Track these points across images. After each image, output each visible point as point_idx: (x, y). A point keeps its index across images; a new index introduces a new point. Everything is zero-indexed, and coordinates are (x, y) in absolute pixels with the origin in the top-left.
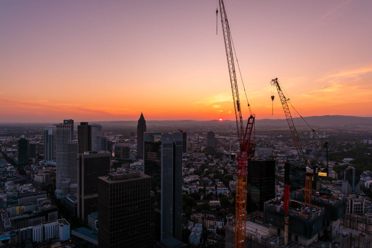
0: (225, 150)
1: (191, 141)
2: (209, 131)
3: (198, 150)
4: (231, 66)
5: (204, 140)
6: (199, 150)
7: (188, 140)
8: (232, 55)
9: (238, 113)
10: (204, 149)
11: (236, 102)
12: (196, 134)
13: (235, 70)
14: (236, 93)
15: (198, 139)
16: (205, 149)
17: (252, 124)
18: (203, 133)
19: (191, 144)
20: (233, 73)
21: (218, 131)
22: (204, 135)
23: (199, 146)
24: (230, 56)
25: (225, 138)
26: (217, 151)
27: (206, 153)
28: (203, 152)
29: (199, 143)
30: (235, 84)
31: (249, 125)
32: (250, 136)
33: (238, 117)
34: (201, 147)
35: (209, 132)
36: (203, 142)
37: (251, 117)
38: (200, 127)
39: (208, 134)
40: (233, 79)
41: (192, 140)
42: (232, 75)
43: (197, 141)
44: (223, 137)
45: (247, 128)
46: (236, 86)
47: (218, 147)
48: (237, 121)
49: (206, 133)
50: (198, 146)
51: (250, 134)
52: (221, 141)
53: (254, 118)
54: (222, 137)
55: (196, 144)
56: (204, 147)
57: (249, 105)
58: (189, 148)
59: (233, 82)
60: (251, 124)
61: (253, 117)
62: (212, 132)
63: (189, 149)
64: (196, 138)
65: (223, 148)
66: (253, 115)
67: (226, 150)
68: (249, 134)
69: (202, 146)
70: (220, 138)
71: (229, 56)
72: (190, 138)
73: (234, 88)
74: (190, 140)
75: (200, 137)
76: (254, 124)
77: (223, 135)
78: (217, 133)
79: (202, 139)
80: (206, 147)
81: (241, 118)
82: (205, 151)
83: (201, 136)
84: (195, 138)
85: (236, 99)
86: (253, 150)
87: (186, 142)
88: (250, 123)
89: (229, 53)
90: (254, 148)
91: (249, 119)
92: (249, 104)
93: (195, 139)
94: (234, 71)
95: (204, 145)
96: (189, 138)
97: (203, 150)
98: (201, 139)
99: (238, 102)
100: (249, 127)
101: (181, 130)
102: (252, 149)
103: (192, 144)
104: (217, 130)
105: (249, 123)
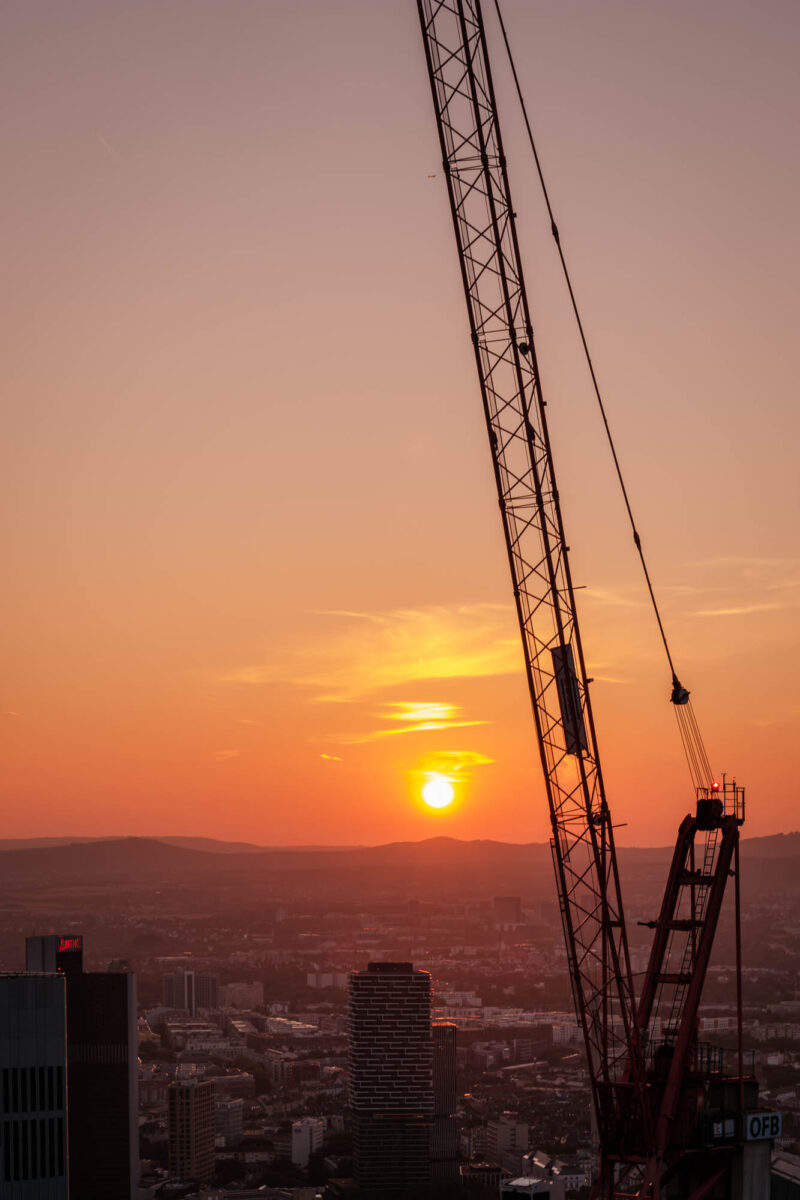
0: (537, 1146)
1: (174, 1061)
2: (377, 956)
3: (251, 1158)
4: (489, 291)
5: (315, 1047)
6: (263, 1156)
7: (148, 1052)
8: (496, 173)
9: (568, 770)
10: (318, 1140)
11: (546, 662)
12: (235, 989)
13: (529, 331)
14: (543, 569)
15: (257, 1043)
16: (334, 1144)
17: (717, 883)
18: (311, 980)
19: (179, 1096)
20: (510, 355)
21: (471, 951)
22: (318, 995)
23: (269, 1111)
24: (481, 184)
25: (546, 1029)
26: (460, 1157)
27: (343, 1182)
28: (315, 1174)
29: (262, 1084)
30: (529, 480)
31: (685, 892)
32: (694, 1000)
33: (572, 808)
34: (286, 1130)
35: (373, 966)
36: (314, 1072)
37: (709, 813)
38: (280, 917)
39: (355, 981)
40: (510, 420)
41: (186, 1060)
42: (504, 380)
43: (241, 1064)
44: (527, 1019)
45: (665, 925)
46: (547, 496)
47: (471, 1124)
48: (560, 852)
49: (343, 981)
50: (251, 1118)
51: (694, 980)
52: (501, 1062)
53: (731, 826)
54: (508, 1017)
55: (235, 1090)
56: (316, 1123)
57: (679, 696)
58: (153, 1138)
59: (516, 457)
60: (705, 880)
61: (729, 811)
62: (408, 967)
63: (156, 1153)
64: (240, 1026)
65: (523, 1130)
66: (720, 796)
67: (553, 1152)
68: (681, 979)
69: (298, 1114)
70: (493, 1033)
71: (469, 177)
72: (174, 1027)
73: (528, 513)
74: (164, 1051)
75: (279, 1022)
76: (731, 880)
77: (521, 1001)
78: (461, 981)
79: (303, 1042)
80: (338, 1120)
81: (600, 820)
82: (331, 1163)
83: (294, 1012)
84: (227, 1032)
85: (544, 627)
86: (723, 1140)
87: (122, 1070)
88: (695, 878)
89: (469, 151)
90: (730, 1125)
91: (687, 830)
92: (684, 685)
93: (223, 1045)
94: (522, 338)
95: (317, 1107)
96: (160, 1028)
97: (316, 1158)
98: (287, 1040)
99: (562, 657)
100: (683, 911)
101: (66, 946)
102: (718, 1129)
103: (186, 1092)
104: (455, 950)
105: (681, 874)
